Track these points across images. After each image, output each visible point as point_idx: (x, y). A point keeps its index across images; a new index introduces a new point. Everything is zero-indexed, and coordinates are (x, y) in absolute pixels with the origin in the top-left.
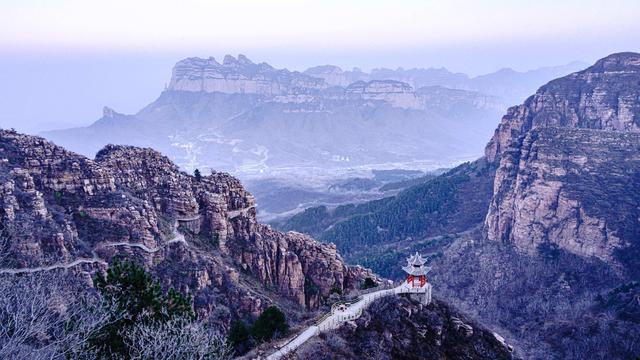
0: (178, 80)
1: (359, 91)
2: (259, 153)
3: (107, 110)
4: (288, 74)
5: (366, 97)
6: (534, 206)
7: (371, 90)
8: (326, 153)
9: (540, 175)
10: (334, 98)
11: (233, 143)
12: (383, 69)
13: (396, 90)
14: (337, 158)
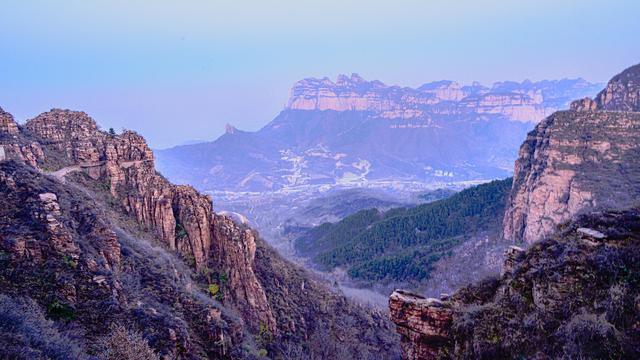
0: (295, 100)
1: (471, 105)
2: (360, 167)
3: (229, 127)
4: (399, 89)
5: (480, 111)
6: (543, 199)
7: (486, 104)
8: (429, 168)
9: (549, 164)
10: (444, 113)
11: (337, 157)
12: (507, 82)
13: (514, 102)
14: (439, 173)
